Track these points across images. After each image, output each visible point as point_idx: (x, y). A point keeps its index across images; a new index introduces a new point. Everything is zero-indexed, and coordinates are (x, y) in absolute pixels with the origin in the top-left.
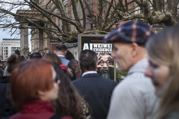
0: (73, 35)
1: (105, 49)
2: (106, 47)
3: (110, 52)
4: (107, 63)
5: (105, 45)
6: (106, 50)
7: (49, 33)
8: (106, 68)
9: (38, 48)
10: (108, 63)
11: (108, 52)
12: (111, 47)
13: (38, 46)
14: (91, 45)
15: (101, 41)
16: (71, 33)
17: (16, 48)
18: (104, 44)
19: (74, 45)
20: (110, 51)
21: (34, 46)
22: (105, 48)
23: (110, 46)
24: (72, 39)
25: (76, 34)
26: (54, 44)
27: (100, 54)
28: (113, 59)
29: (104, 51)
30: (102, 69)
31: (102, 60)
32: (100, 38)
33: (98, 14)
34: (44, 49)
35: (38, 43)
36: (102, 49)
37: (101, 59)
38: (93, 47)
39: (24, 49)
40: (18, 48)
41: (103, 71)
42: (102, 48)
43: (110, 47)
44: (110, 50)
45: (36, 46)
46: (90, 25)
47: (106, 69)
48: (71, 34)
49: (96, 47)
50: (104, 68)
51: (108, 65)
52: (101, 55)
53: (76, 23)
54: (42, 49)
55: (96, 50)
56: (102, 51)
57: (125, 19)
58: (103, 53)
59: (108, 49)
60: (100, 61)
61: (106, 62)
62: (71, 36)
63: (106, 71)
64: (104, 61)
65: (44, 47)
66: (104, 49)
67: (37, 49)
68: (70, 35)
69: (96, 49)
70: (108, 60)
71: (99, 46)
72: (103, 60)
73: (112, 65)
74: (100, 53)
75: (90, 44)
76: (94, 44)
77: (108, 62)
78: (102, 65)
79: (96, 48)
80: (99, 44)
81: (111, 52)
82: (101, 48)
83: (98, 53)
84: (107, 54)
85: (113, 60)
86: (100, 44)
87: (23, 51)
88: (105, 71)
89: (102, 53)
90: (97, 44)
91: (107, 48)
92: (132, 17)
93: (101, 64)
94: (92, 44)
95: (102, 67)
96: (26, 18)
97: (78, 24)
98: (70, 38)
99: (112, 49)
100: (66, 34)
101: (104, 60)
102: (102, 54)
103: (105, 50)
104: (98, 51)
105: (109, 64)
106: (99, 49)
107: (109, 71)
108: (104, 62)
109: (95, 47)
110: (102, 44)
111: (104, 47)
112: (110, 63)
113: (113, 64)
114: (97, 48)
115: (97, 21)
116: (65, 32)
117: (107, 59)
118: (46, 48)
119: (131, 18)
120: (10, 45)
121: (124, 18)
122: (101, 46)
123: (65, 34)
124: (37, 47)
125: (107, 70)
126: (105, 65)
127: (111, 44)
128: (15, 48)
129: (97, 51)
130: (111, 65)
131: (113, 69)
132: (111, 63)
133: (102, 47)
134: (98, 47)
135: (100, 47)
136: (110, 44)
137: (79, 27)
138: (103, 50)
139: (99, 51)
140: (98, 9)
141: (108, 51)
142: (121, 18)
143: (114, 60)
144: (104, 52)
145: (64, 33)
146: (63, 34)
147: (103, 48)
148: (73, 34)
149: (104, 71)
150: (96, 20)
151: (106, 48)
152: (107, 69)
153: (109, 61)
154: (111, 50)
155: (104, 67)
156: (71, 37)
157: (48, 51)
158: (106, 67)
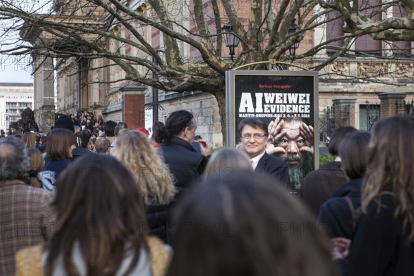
0: (192, 73)
1: (294, 106)
2: (295, 102)
3: (304, 113)
4: (297, 142)
5: (293, 98)
6: (295, 109)
7: (130, 69)
8: (295, 153)
9: (74, 104)
10: (300, 141)
11: (301, 114)
12: (308, 102)
13: (74, 99)
14: (259, 96)
15: (283, 87)
16: (185, 67)
17: (18, 105)
18: (289, 95)
19: (167, 98)
20: (306, 112)
21: (63, 101)
22: (293, 104)
23: (305, 98)
24: (189, 81)
25: (198, 71)
26: (130, 95)
27: (281, 119)
28: (311, 130)
29: (290, 111)
30: (285, 156)
31: (285, 135)
32: (280, 78)
33: (253, 22)
34: (92, 107)
35: (73, 93)
36: (284, 106)
37: (283, 132)
38: (264, 102)
39: (44, 107)
40: (20, 103)
41: (287, 160)
42: (285, 104)
43: (304, 102)
44: (304, 109)
45: (70, 100)
46: (228, 48)
47: (294, 156)
48: (187, 69)
49: (272, 102)
50: (289, 153)
51: (299, 147)
52: (282, 121)
53: (203, 45)
54: (85, 107)
55: (270, 108)
56: (284, 111)
57: (361, 31)
58: (288, 116)
59: (300, 106)
60: (279, 136)
61: (295, 139)
62: (186, 75)
63: (295, 160)
64: (291, 136)
65: (90, 101)
66: (290, 106)
67: (73, 107)
68: (183, 71)
69: (272, 106)
70: (300, 135)
71: (278, 98)
72: (288, 133)
73: (310, 147)
74: (281, 116)
75: (256, 94)
76: (266, 94)
77: (300, 138)
78: (285, 147)
79: (270, 104)
80: (277, 95)
81: (307, 114)
82: (283, 104)
83: (275, 116)
84: (297, 119)
85: (311, 133)
86: (281, 95)
87: (41, 112)
88: (294, 162)
89: (284, 116)
90: (273, 94)
91: (298, 104)
92: (379, 25)
93: (284, 144)
94: (261, 94)
95: (284, 151)
96: (77, 30)
97: (207, 47)
98: (185, 79)
99: (309, 106)
100: (175, 69)
101: (291, 134)
102: (285, 119)
103: (291, 109)
104: (276, 113)
105: (301, 144)
106: (278, 106)
107: (302, 160)
108: (289, 140)
109: (267, 102)
110: (285, 95)
111: (290, 102)
112: (304, 141)
113: (312, 144)
114: (274, 103)
115: (248, 38)
116: (173, 66)
117: (297, 133)
118: (95, 103)
119: (377, 29)
120: (3, 97)
121: (361, 29)
122: (282, 98)
123: (171, 70)
124: (72, 102)
125: (297, 160)
126: (293, 147)
127: (308, 95)
128: (15, 103)
129: (273, 111)
130: (306, 146)
131: (312, 155)
132: (307, 142)
133: (285, 102)
134: (276, 102)
135: (281, 102)
136: (304, 95)
137: (208, 53)
138: (288, 109)
139: (278, 111)
140: (252, 9)
141: (300, 112)
142: (352, 28)
143: (313, 133)
144: (291, 114)
145: (170, 68)
146: (167, 69)
147: (288, 103)
148: (190, 70)
149: (290, 161)
150: (246, 37)
151: (295, 104)
152: (298, 156)
153: (302, 136)
154: (306, 109)
155: (289, 151)
156: (187, 78)
157: (101, 111)
158: (296, 151)
